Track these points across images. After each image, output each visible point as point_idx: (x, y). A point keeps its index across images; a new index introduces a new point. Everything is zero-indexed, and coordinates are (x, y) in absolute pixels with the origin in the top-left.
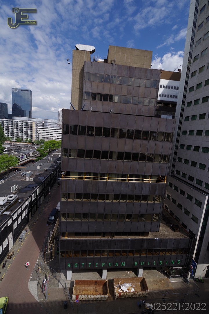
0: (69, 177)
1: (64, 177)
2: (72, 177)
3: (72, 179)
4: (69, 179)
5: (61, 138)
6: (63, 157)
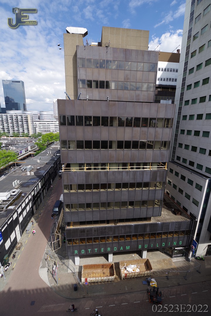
0: (70, 169)
1: (65, 169)
2: (73, 169)
3: (72, 170)
4: (70, 171)
5: (58, 130)
6: (63, 149)
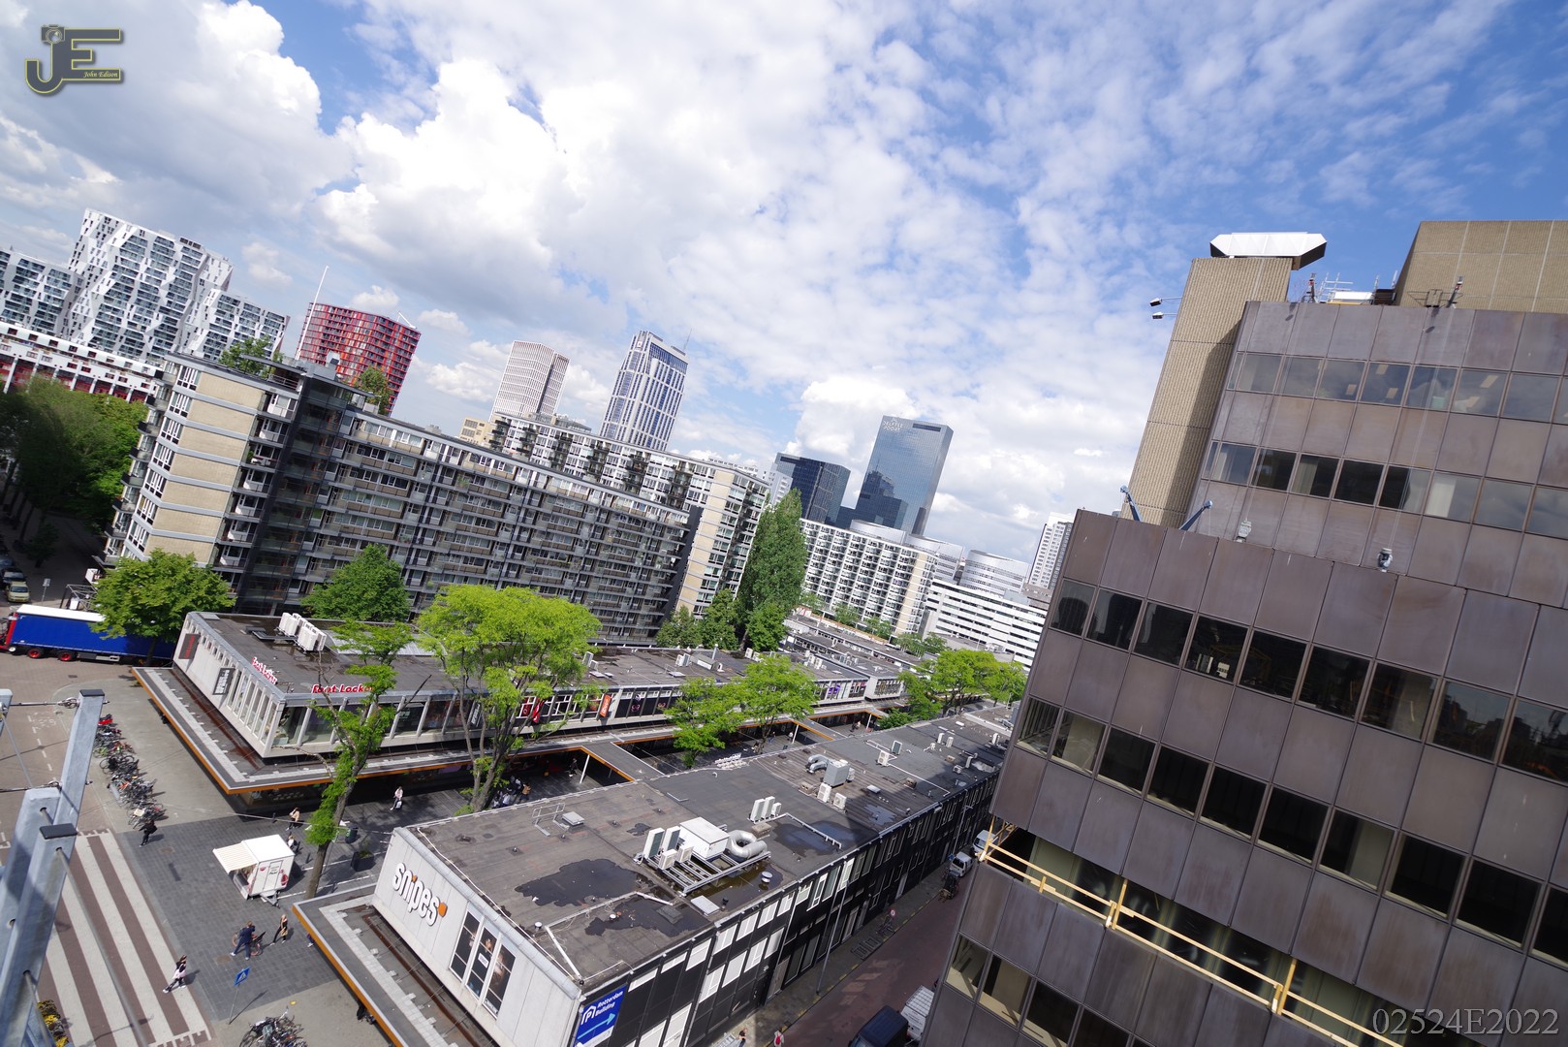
0: (1023, 868)
1: (996, 855)
2: (1039, 876)
3: (1035, 882)
4: (1021, 879)
6: (1022, 744)
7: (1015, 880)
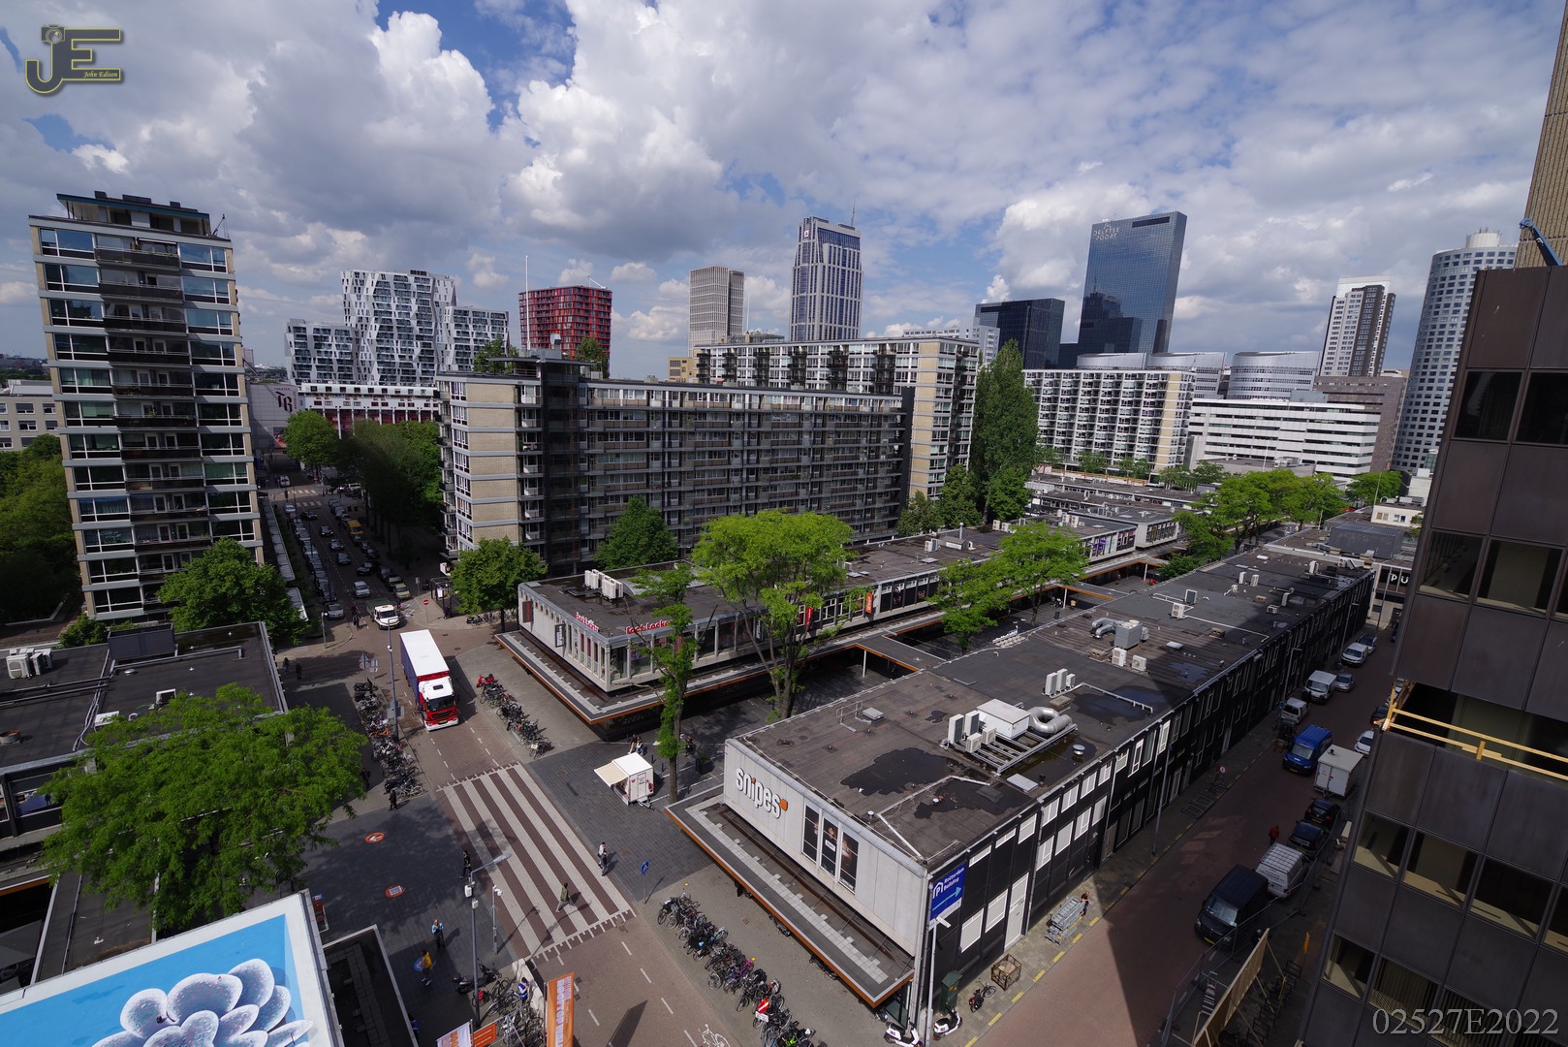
0: (1445, 732)
4: (1443, 744)
7: (1439, 748)
